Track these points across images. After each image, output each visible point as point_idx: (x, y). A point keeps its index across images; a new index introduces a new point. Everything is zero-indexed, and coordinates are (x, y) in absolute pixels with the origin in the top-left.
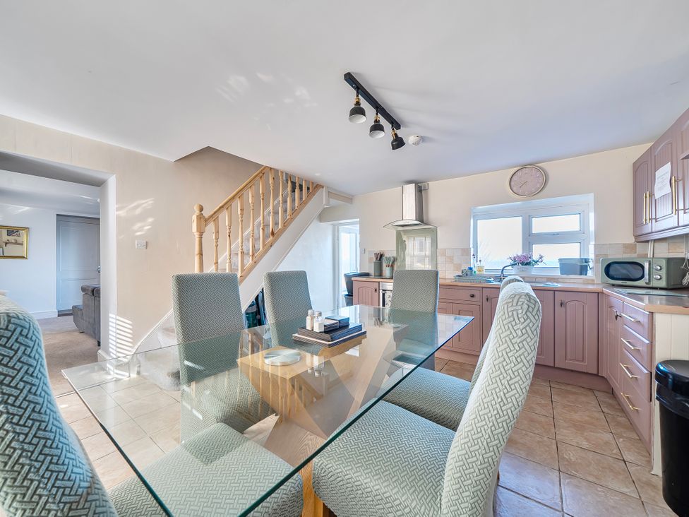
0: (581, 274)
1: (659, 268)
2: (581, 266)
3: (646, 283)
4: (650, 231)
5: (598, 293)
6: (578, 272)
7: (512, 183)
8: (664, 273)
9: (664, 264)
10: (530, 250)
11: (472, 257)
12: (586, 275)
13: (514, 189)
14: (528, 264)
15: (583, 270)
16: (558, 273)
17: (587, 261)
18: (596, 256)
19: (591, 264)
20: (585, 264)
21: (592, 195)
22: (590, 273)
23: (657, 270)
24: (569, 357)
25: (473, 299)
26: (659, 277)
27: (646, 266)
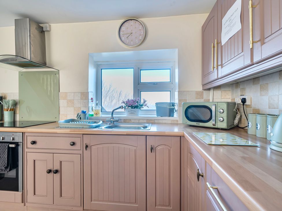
0: (170, 116)
1: (222, 111)
2: (170, 109)
3: (214, 125)
4: (216, 77)
5: (181, 136)
6: (168, 114)
7: (121, 33)
8: (225, 115)
9: (225, 107)
10: (139, 96)
11: (90, 101)
12: (173, 116)
13: (123, 39)
14: (136, 107)
15: (171, 113)
16: (154, 115)
17: (173, 105)
18: (180, 100)
19: (176, 108)
20: (172, 107)
21: (177, 50)
22: (175, 115)
23: (220, 113)
24: (158, 203)
25: (73, 147)
26: (222, 119)
27: (213, 109)
